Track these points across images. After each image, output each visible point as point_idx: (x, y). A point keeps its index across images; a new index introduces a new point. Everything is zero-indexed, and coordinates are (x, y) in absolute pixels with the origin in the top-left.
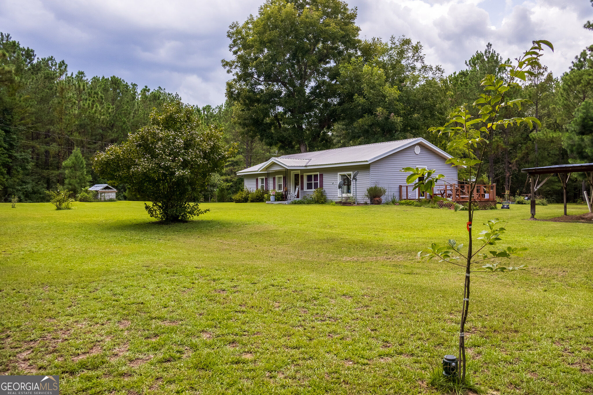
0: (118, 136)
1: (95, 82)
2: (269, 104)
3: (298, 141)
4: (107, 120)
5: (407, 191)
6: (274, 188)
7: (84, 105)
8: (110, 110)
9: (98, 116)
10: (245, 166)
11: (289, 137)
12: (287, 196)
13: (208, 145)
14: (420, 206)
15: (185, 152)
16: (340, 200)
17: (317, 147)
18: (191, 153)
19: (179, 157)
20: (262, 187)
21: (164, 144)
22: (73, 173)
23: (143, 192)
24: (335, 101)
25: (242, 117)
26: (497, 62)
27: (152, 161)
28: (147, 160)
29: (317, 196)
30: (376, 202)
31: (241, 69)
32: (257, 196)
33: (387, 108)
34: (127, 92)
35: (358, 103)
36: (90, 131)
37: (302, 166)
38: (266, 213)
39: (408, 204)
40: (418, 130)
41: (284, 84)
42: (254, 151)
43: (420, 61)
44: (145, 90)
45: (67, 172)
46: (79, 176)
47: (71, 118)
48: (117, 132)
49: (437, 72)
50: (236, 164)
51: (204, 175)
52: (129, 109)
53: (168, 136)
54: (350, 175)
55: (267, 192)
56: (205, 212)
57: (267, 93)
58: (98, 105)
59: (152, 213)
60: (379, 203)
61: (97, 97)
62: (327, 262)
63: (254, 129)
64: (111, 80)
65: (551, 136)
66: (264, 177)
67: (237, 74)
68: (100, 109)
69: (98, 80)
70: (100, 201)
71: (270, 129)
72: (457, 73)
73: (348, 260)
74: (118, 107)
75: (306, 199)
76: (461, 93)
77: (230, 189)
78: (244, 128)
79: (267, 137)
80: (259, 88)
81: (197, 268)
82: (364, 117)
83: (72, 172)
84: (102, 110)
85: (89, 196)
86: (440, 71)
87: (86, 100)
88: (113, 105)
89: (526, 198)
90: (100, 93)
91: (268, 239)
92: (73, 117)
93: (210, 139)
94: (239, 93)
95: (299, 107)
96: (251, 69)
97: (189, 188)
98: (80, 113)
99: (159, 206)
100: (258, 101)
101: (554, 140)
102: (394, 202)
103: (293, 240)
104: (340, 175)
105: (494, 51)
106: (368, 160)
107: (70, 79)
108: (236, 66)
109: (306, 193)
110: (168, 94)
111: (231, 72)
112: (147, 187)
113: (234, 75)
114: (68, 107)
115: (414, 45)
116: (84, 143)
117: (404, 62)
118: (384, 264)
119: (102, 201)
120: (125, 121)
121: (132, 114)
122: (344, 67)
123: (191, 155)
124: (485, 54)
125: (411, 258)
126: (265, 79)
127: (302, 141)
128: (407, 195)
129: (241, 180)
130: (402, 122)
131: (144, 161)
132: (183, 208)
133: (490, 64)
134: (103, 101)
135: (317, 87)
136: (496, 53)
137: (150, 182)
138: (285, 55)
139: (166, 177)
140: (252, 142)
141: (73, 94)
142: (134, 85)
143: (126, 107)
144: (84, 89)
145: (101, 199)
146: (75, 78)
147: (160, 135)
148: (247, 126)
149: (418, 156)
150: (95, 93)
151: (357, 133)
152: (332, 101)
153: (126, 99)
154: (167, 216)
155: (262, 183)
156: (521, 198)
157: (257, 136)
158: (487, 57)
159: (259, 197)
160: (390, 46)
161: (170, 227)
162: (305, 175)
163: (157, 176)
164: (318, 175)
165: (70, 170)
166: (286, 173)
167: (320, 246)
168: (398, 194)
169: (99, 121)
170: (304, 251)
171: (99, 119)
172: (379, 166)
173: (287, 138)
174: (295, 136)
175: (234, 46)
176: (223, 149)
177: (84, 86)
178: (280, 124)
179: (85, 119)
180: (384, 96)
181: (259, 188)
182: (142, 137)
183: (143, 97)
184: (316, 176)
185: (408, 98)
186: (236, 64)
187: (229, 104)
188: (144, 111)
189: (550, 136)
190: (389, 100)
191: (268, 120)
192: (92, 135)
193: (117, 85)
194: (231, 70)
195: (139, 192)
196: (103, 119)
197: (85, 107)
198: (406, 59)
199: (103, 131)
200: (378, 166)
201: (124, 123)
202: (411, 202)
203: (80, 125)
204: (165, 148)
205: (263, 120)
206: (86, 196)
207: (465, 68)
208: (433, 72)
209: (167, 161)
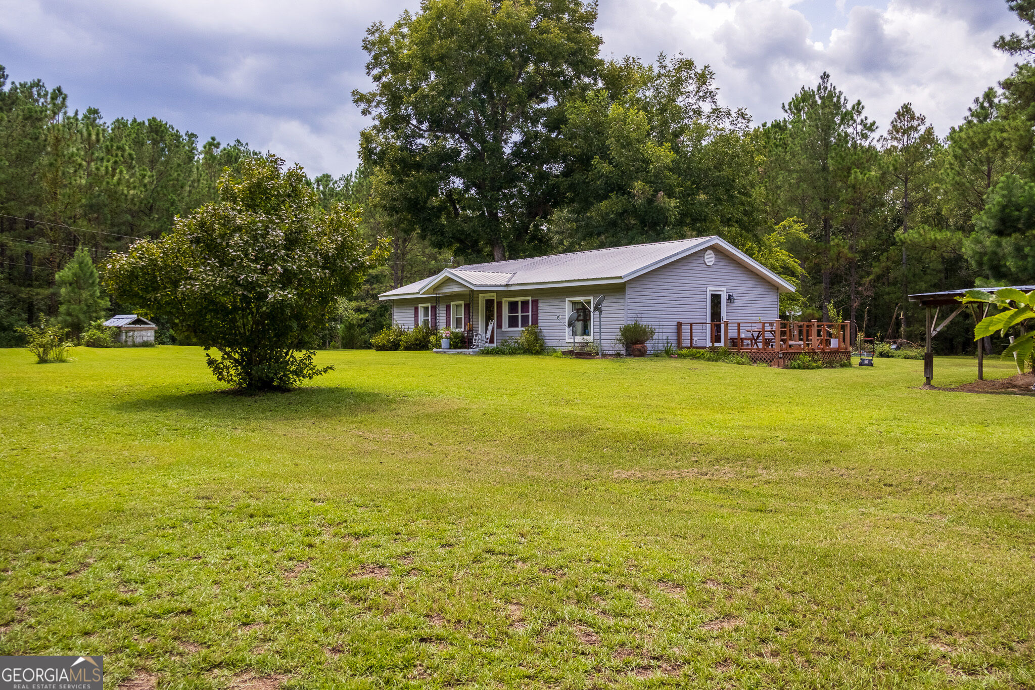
0: (162, 226)
1: (119, 128)
2: (438, 171)
3: (490, 240)
4: (140, 197)
5: (691, 333)
6: (448, 324)
7: (98, 169)
8: (146, 180)
9: (123, 190)
10: (393, 284)
11: (474, 232)
12: (472, 339)
13: (332, 242)
14: (716, 361)
15: (287, 255)
16: (570, 349)
17: (524, 251)
18: (300, 256)
19: (276, 265)
20: (426, 322)
21: (245, 238)
22: (75, 293)
23: (203, 332)
24: (557, 169)
25: (388, 196)
26: (837, 106)
27: (221, 271)
28: (212, 270)
29: (527, 340)
30: (637, 353)
31: (387, 109)
32: (416, 340)
33: (651, 182)
34: (178, 147)
35: (599, 172)
36: (109, 216)
37: (501, 285)
38: (438, 372)
39: (693, 357)
40: (705, 222)
41: (465, 137)
42: (409, 256)
43: (709, 99)
44: (210, 144)
45: (63, 291)
46: (86, 300)
47: (74, 192)
48: (159, 219)
49: (740, 119)
50: (376, 279)
51: (325, 300)
52: (181, 178)
53: (254, 223)
54: (589, 303)
55: (434, 330)
56: (325, 372)
57: (435, 153)
58: (123, 169)
59: (221, 373)
60: (642, 354)
61: (122, 156)
62: (584, 483)
63: (409, 217)
64: (149, 125)
65: (933, 238)
66: (429, 305)
67: (380, 116)
68: (127, 177)
69: (125, 125)
70: (125, 345)
71: (439, 217)
72: (769, 125)
73: (624, 476)
74: (161, 174)
75: (508, 345)
76: (776, 160)
77: (363, 325)
78: (392, 216)
79: (434, 232)
80: (420, 144)
81: (314, 500)
82: (610, 197)
83: (73, 291)
84: (132, 180)
85: (104, 337)
86: (744, 118)
87: (102, 160)
88: (152, 170)
89: (894, 346)
90: (127, 148)
91: (452, 427)
92: (77, 190)
93: (336, 230)
94: (383, 152)
95: (491, 178)
96: (405, 109)
97: (295, 325)
98: (91, 184)
99: (235, 359)
100: (418, 166)
101: (937, 245)
102: (668, 353)
103: (503, 430)
104: (571, 301)
105: (834, 87)
106: (622, 275)
107: (72, 120)
108: (379, 102)
109: (508, 335)
110: (253, 152)
111: (370, 113)
112: (211, 322)
113: (374, 119)
114: (69, 173)
115: (699, 72)
116: (98, 239)
117: (680, 101)
118: (698, 487)
119: (129, 347)
120: (174, 200)
121: (188, 189)
122: (575, 108)
123: (299, 260)
124: (818, 91)
125: (749, 473)
126: (430, 127)
127: (497, 239)
128: (691, 339)
129: (386, 309)
130: (678, 207)
131: (205, 271)
132: (281, 363)
133: (827, 110)
134: (134, 162)
135: (526, 143)
136: (837, 91)
137: (218, 313)
138: (467, 84)
139: (248, 303)
140: (405, 241)
141: (78, 150)
142: (192, 136)
143: (176, 174)
144: (98, 141)
145: (126, 341)
146: (83, 120)
147: (239, 221)
148: (397, 212)
149: (710, 269)
150: (118, 148)
151: (596, 227)
152: (551, 169)
153: (176, 161)
154: (251, 379)
155: (426, 315)
156: (886, 347)
157: (415, 230)
158: (821, 98)
159: (421, 341)
160: (656, 71)
161: (256, 402)
162: (505, 301)
163: (230, 302)
164: (528, 301)
165: (69, 288)
166: (469, 298)
167: (558, 445)
168: (675, 338)
169: (126, 199)
170: (531, 457)
171: (126, 196)
172: (642, 286)
173: (470, 234)
174: (484, 231)
175: (375, 66)
176: (360, 250)
177: (98, 135)
178: (456, 210)
179: (99, 195)
180: (647, 162)
181: (421, 324)
182: (202, 224)
183: (208, 157)
184: (525, 304)
185: (689, 166)
186: (379, 98)
187: (364, 173)
188: (210, 182)
189: (931, 239)
190: (655, 168)
191: (434, 202)
192: (112, 225)
193: (160, 134)
194: (370, 109)
195: (195, 332)
196: (133, 195)
197: (100, 174)
198: (684, 96)
199: (133, 217)
200: (639, 286)
201: (172, 204)
202: (700, 352)
203: (91, 206)
204: (247, 247)
205: (426, 202)
206: (99, 338)
207: (782, 116)
208: (731, 119)
209: (250, 273)
